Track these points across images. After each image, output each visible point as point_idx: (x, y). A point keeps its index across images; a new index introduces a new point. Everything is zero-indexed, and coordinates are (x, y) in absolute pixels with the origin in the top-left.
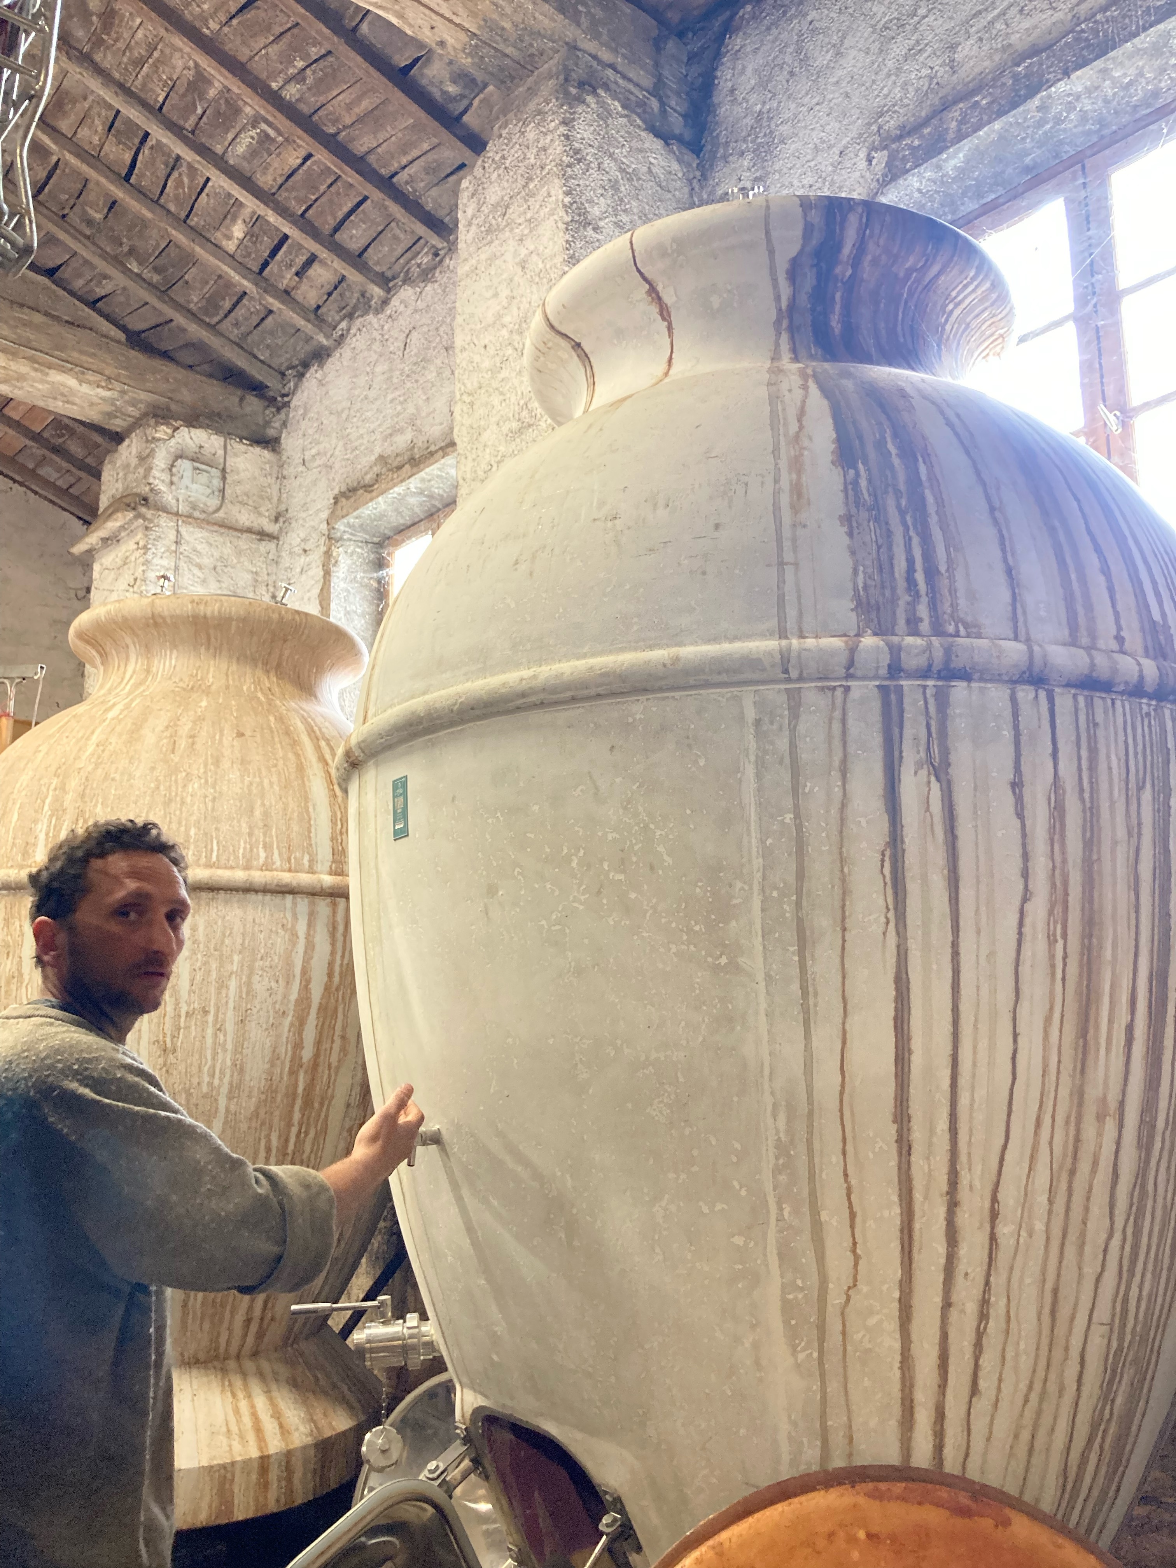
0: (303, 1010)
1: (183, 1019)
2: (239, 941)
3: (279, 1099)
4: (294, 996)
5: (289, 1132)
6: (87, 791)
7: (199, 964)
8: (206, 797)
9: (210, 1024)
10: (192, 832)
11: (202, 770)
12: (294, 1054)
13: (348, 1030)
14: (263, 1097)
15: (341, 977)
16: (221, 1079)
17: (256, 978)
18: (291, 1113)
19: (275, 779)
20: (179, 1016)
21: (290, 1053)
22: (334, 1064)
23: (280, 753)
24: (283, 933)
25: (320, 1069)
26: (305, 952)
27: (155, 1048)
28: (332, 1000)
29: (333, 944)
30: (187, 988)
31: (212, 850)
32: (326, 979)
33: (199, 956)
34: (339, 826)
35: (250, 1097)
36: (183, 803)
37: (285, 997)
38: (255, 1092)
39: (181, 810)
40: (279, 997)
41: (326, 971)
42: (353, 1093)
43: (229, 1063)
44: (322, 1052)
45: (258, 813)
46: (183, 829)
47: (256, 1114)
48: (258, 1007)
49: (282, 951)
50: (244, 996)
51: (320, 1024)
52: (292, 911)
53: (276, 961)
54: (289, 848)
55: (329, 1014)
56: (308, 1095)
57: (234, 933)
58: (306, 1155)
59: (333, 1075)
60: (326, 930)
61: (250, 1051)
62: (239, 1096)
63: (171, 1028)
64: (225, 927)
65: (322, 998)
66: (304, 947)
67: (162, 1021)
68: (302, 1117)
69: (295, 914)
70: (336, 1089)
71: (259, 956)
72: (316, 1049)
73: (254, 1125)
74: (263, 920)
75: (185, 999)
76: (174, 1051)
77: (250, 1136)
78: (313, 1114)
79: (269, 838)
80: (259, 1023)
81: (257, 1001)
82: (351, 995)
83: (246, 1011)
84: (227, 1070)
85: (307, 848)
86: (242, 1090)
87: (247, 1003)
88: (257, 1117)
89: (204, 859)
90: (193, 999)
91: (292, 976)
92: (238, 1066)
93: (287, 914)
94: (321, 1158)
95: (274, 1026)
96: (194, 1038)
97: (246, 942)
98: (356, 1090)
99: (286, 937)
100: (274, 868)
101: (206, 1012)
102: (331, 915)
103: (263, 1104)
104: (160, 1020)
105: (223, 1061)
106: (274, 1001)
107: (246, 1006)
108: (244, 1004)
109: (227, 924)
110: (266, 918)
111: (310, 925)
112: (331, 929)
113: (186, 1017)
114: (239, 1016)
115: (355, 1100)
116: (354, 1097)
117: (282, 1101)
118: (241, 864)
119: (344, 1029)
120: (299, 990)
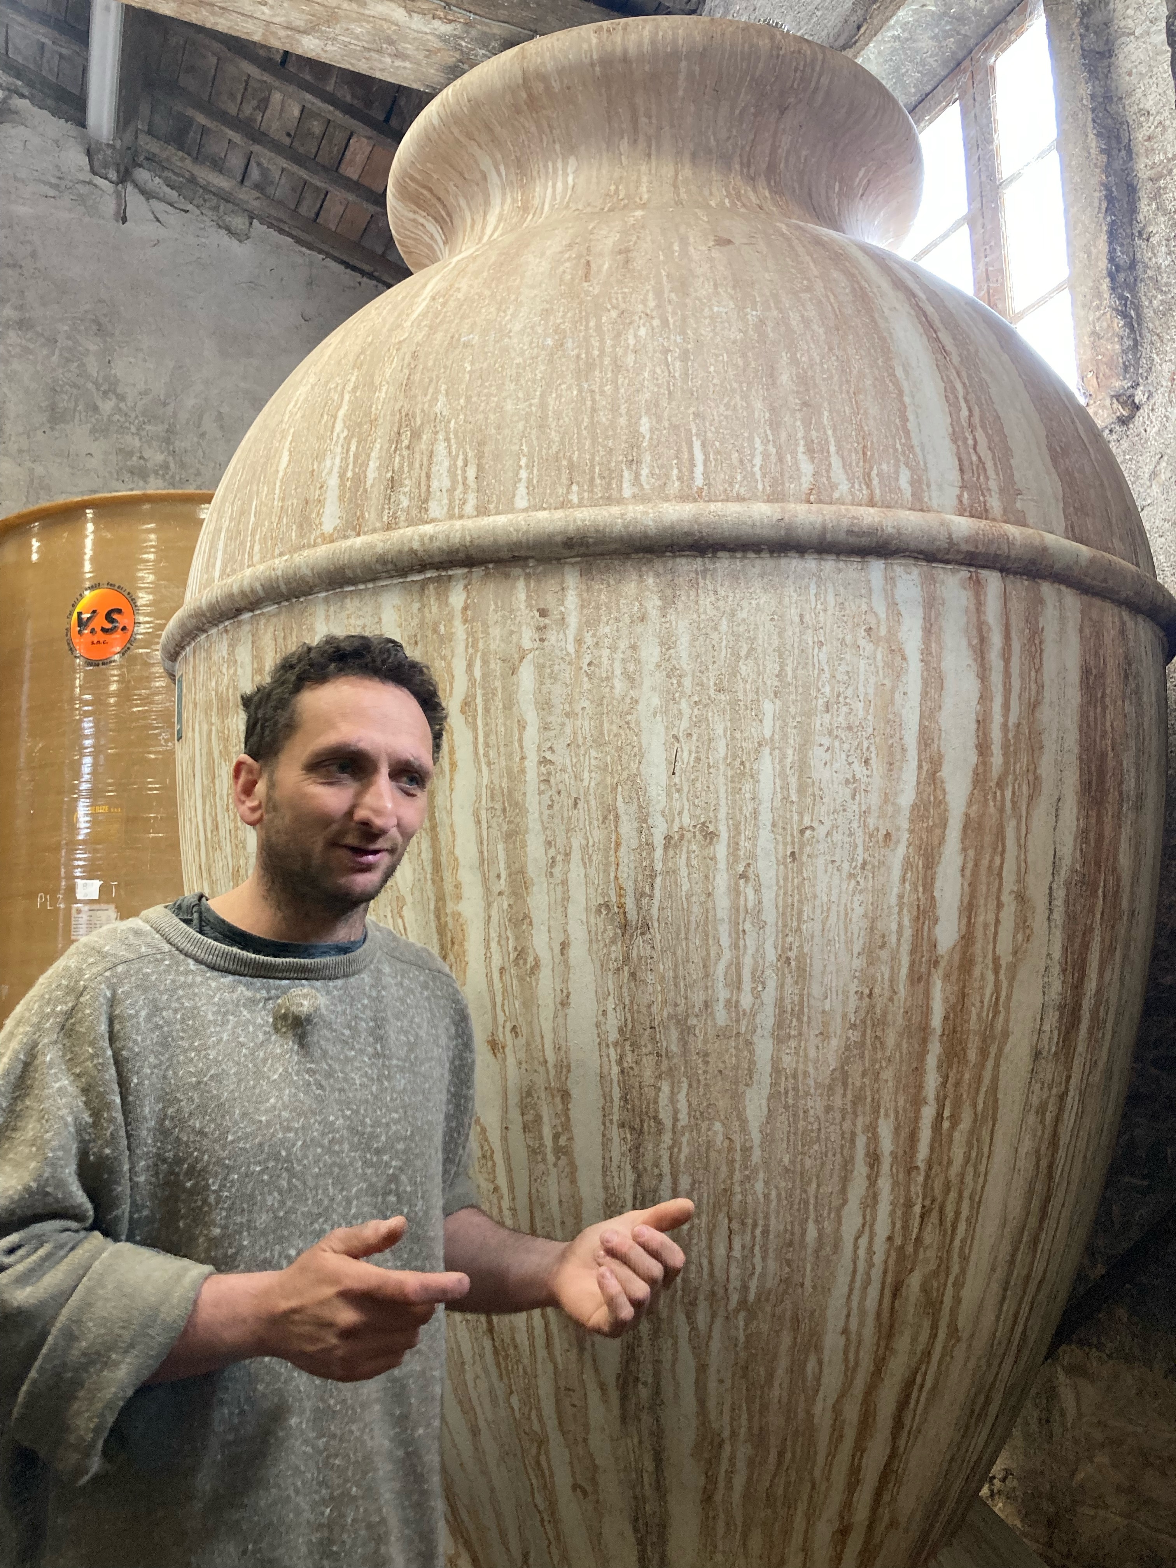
0: (930, 830)
1: (659, 853)
2: (772, 667)
3: (890, 1040)
4: (907, 797)
5: (917, 1118)
6: (417, 377)
7: (684, 724)
8: (667, 351)
9: (722, 865)
10: (645, 425)
11: (652, 304)
12: (917, 935)
13: (1030, 879)
14: (854, 1036)
15: (1005, 755)
16: (757, 996)
17: (817, 755)
18: (919, 1071)
19: (812, 312)
20: (650, 845)
21: (908, 933)
22: (1006, 959)
23: (814, 270)
24: (870, 647)
25: (977, 972)
26: (925, 694)
27: (599, 922)
28: (992, 810)
29: (983, 676)
30: (663, 779)
31: (693, 465)
32: (973, 758)
33: (684, 705)
34: (965, 412)
35: (824, 1035)
36: (617, 367)
37: (886, 801)
38: (837, 1026)
39: (615, 382)
40: (874, 799)
41: (972, 742)
42: (1047, 1027)
43: (771, 955)
44: (979, 932)
45: (784, 378)
46: (623, 421)
47: (842, 1075)
48: (828, 824)
49: (871, 691)
50: (794, 798)
51: (970, 865)
52: (886, 598)
53: (861, 713)
54: (864, 454)
55: (988, 839)
56: (955, 1031)
57: (760, 649)
58: (955, 1170)
59: (1005, 985)
60: (964, 643)
61: (818, 927)
62: (800, 1034)
63: (633, 874)
64: (737, 636)
65: (970, 803)
66: (919, 682)
67: (612, 859)
68: (944, 1084)
69: (892, 605)
70: (1012, 1016)
71: (821, 702)
72: (964, 921)
73: (838, 1102)
74: (821, 619)
75: (659, 808)
76: (646, 927)
77: (832, 1128)
78: (967, 1076)
79: (817, 431)
80: (833, 862)
81: (824, 809)
82: (1031, 797)
83: (802, 832)
84: (768, 972)
85: (904, 453)
86: (805, 1019)
87: (801, 814)
88: (845, 1085)
89: (677, 484)
90: (677, 805)
91: (899, 749)
92: (793, 963)
93: (875, 604)
94: (986, 1174)
95: (869, 867)
96: (689, 897)
97: (789, 670)
98: (1052, 1019)
99: (879, 657)
100: (836, 495)
101: (710, 836)
102: (972, 607)
103: (855, 1052)
104: (607, 857)
105: (757, 950)
106: (863, 808)
107: (801, 820)
108: (796, 817)
109: (741, 629)
110: (829, 612)
111: (930, 630)
112: (975, 641)
113: (666, 848)
114: (785, 844)
115: (1050, 1043)
116: (1048, 1034)
117: (898, 1045)
118: (760, 487)
119: (1021, 878)
120: (918, 783)
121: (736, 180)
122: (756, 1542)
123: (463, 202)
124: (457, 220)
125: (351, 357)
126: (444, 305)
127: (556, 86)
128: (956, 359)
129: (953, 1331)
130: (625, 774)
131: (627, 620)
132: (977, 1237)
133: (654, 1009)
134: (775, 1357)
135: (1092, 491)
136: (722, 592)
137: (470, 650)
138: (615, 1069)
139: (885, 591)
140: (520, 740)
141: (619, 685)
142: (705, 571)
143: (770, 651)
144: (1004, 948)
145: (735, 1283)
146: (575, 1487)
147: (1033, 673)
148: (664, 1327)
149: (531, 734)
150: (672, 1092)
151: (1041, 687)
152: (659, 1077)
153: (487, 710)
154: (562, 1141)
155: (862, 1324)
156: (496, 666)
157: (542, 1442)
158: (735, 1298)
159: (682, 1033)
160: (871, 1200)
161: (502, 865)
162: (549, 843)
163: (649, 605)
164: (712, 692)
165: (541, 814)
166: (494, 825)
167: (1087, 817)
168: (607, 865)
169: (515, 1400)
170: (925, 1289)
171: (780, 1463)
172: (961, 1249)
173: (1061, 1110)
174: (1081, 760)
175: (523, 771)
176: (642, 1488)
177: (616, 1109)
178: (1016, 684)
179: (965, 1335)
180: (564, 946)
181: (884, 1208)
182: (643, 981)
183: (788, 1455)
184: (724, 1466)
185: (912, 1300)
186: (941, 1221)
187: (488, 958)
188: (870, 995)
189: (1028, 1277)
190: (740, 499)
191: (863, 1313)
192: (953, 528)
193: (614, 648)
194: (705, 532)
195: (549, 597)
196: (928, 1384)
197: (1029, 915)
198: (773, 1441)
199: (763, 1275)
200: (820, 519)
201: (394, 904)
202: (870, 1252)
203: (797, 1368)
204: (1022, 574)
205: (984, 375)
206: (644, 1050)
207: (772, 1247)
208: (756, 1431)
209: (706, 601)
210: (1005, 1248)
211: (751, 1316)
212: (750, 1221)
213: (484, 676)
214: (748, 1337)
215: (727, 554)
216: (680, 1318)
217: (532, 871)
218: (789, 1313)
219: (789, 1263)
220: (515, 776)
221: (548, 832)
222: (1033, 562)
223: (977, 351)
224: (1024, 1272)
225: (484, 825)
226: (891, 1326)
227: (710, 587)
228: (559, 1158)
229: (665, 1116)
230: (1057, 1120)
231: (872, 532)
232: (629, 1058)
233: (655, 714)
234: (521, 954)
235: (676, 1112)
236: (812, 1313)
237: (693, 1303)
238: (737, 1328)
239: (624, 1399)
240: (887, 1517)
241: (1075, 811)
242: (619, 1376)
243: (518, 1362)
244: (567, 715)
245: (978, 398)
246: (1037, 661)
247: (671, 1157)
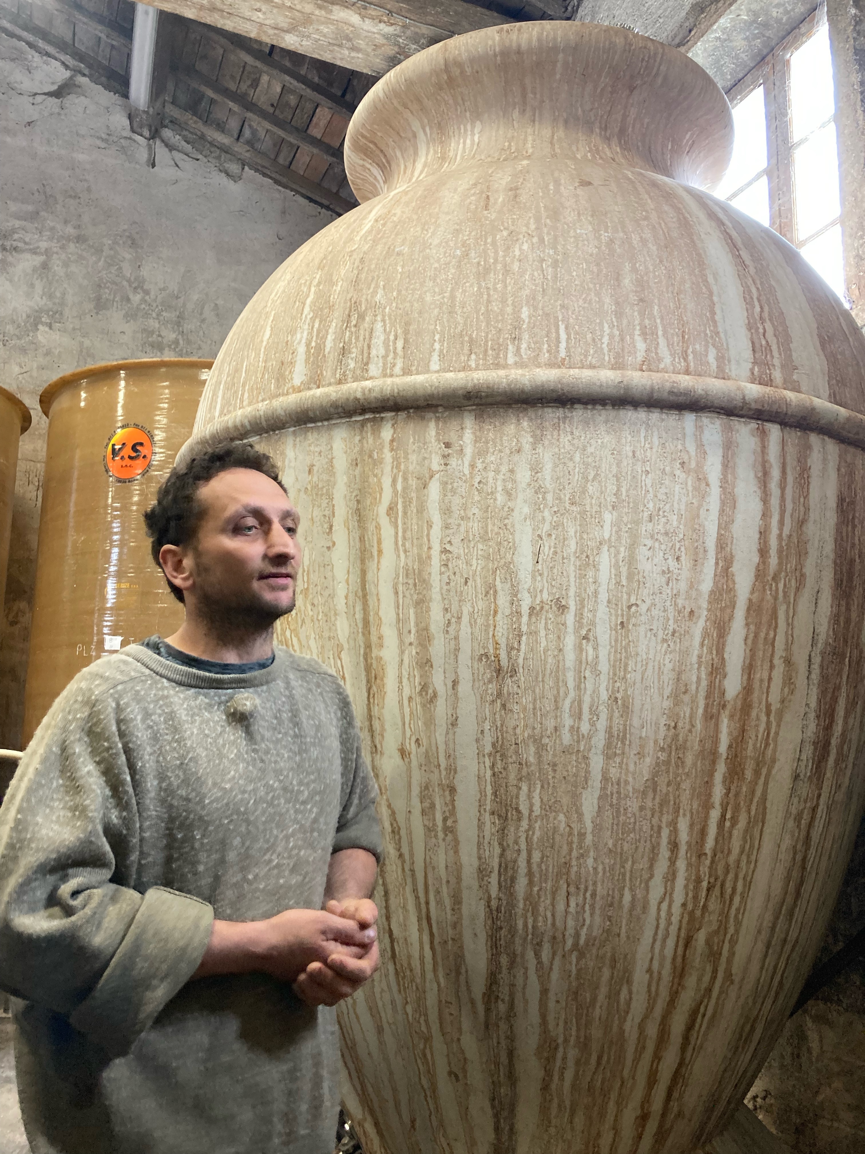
0: (722, 610)
1: (525, 619)
2: (612, 488)
3: (689, 759)
4: (707, 585)
5: (707, 817)
6: (363, 276)
7: (546, 527)
8: (543, 260)
9: (570, 629)
10: (525, 313)
11: (533, 227)
12: (711, 685)
13: (795, 648)
14: (663, 756)
15: (780, 558)
16: (593, 724)
17: (642, 552)
18: (709, 784)
19: (648, 234)
20: (519, 614)
21: (704, 683)
22: (775, 706)
23: (651, 204)
24: (683, 476)
25: (754, 714)
26: (722, 511)
27: (481, 666)
28: (769, 597)
29: (765, 500)
30: (530, 567)
31: (558, 341)
32: (756, 559)
33: (546, 513)
34: (758, 309)
35: (640, 755)
36: (507, 271)
37: (691, 586)
38: (650, 747)
39: (504, 281)
40: (683, 586)
41: (755, 547)
42: (804, 757)
43: (604, 696)
44: (756, 685)
45: (627, 282)
46: (509, 310)
47: (653, 785)
48: (648, 602)
49: (683, 507)
50: (624, 583)
51: (751, 636)
52: (696, 441)
53: (675, 523)
54: (683, 337)
55: (765, 619)
56: (736, 756)
57: (603, 475)
58: (732, 859)
59: (774, 724)
60: (752, 475)
61: (639, 677)
62: (623, 753)
63: (506, 634)
64: (587, 465)
65: (752, 592)
66: (718, 502)
67: (491, 622)
68: (727, 794)
69: (700, 446)
70: (779, 748)
71: (646, 514)
72: (745, 677)
73: (649, 804)
74: (648, 454)
75: (526, 586)
76: (514, 672)
77: (644, 822)
78: (744, 789)
79: (649, 319)
80: (651, 630)
81: (646, 591)
82: (798, 589)
83: (629, 607)
84: (601, 708)
85: (712, 337)
86: (627, 743)
87: (629, 595)
88: (655, 791)
89: (547, 355)
90: (539, 585)
91: (702, 550)
92: (620, 702)
93: (687, 445)
94: (756, 861)
95: (677, 634)
96: (546, 651)
97: (623, 490)
98: (808, 751)
99: (690, 483)
100: (662, 366)
101: (562, 608)
102: (759, 450)
103: (663, 768)
104: (488, 620)
105: (594, 692)
106: (675, 592)
107: (629, 599)
108: (625, 596)
109: (590, 460)
110: (654, 450)
111: (727, 465)
112: (760, 474)
113: (530, 615)
114: (617, 616)
115: (806, 769)
116: (805, 762)
117: (695, 764)
118: (607, 358)
119: (788, 648)
120: (715, 575)
121: (596, 139)
122: (579, 1120)
123: (399, 154)
124: (393, 166)
125: (317, 261)
126: (384, 225)
127: (468, 71)
128: (752, 270)
129: (729, 976)
130: (502, 562)
131: (508, 451)
132: (748, 907)
133: (518, 731)
134: (597, 987)
135: (850, 369)
136: (576, 433)
137: (395, 470)
138: (489, 773)
139: (696, 435)
140: (428, 535)
141: (500, 498)
142: (565, 418)
143: (610, 476)
144: (774, 697)
145: (570, 931)
146: (450, 1073)
147: (802, 500)
148: (518, 959)
149: (436, 532)
150: (529, 791)
151: (807, 510)
152: (520, 779)
153: (405, 513)
154: (449, 823)
155: (661, 965)
156: (413, 482)
157: (428, 1039)
158: (569, 942)
159: (538, 748)
160: (671, 877)
161: (412, 624)
162: (446, 610)
163: (524, 441)
164: (567, 505)
165: (441, 588)
166: (408, 595)
167: (839, 605)
168: (488, 626)
169: (409, 1009)
170: (708, 942)
171: (599, 1063)
172: (736, 916)
173: (813, 818)
174: (835, 563)
175: (429, 557)
176: (499, 1076)
177: (488, 802)
178: (789, 506)
179: (737, 979)
180: (455, 683)
181: (680, 882)
182: (511, 710)
183: (605, 1058)
184: (558, 1063)
185: (699, 951)
186: (722, 893)
187: (400, 689)
188: (675, 727)
189: (785, 940)
190: (592, 367)
191: (663, 958)
192: (747, 392)
193: (497, 471)
194: (566, 389)
195: (452, 434)
196: (709, 1013)
197: (794, 675)
198: (595, 1047)
199: (591, 927)
200: (649, 383)
201: (335, 649)
202: (669, 914)
203: (613, 995)
204: (796, 427)
205: (773, 283)
206: (510, 760)
207: (597, 906)
208: (582, 1040)
209: (565, 439)
210: (768, 917)
211: (582, 955)
212: (582, 887)
213: (404, 489)
214: (579, 971)
215: (581, 406)
216: (530, 954)
217: (433, 628)
218: (609, 954)
219: (610, 919)
220: (424, 561)
221: (446, 602)
222: (804, 418)
223: (768, 265)
224: (783, 936)
225: (401, 596)
226: (683, 969)
227: (568, 429)
228: (446, 835)
229: (524, 808)
230: (810, 825)
231: (686, 393)
232: (499, 765)
233: (525, 519)
234: (424, 688)
235: (531, 805)
236: (626, 956)
237: (539, 944)
238: (570, 963)
239: (488, 1010)
240: (676, 1109)
241: (830, 601)
242: (484, 994)
243: (412, 981)
244: (462, 519)
245: (768, 299)
246: (805, 490)
247: (527, 838)
